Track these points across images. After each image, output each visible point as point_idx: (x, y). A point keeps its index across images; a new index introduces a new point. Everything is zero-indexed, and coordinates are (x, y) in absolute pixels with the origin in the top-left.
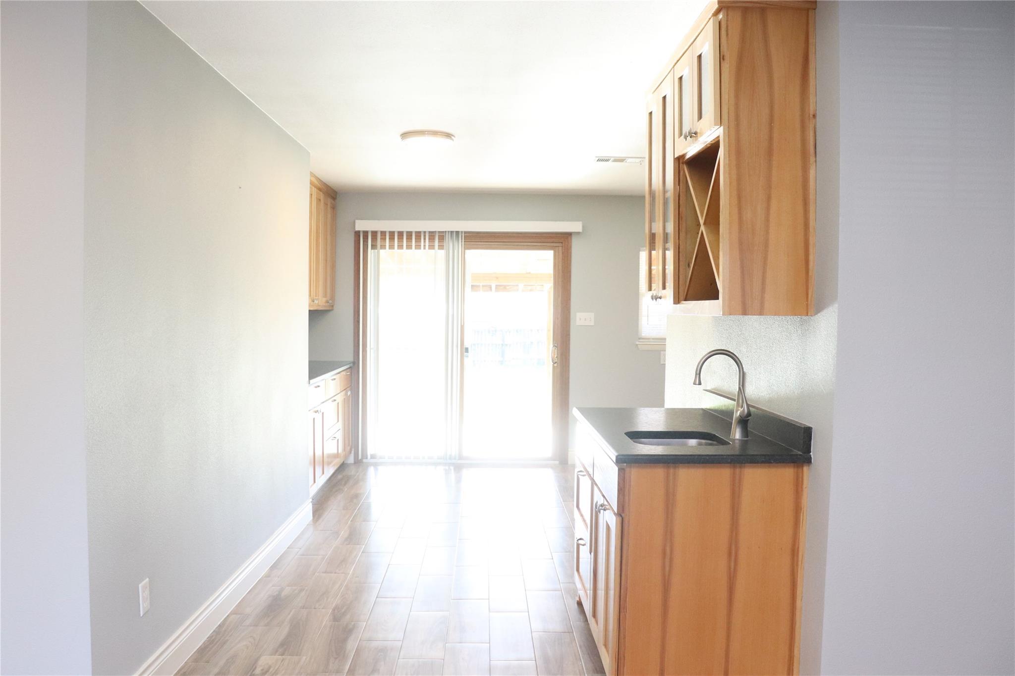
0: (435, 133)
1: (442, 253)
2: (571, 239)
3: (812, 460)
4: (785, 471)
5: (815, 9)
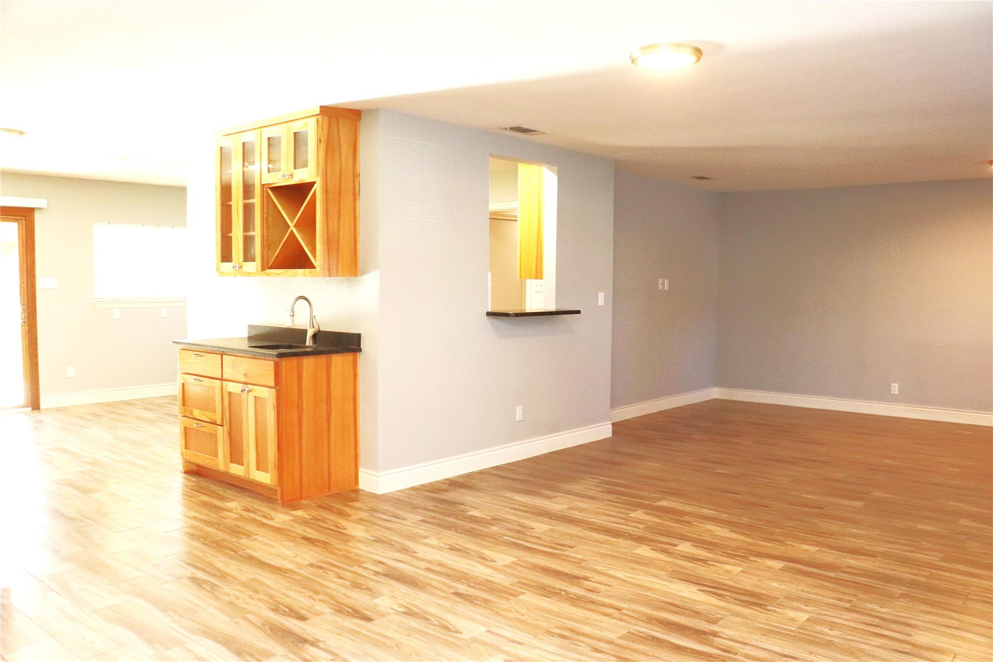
2: (34, 214)
3: (362, 350)
4: (349, 357)
5: (360, 120)
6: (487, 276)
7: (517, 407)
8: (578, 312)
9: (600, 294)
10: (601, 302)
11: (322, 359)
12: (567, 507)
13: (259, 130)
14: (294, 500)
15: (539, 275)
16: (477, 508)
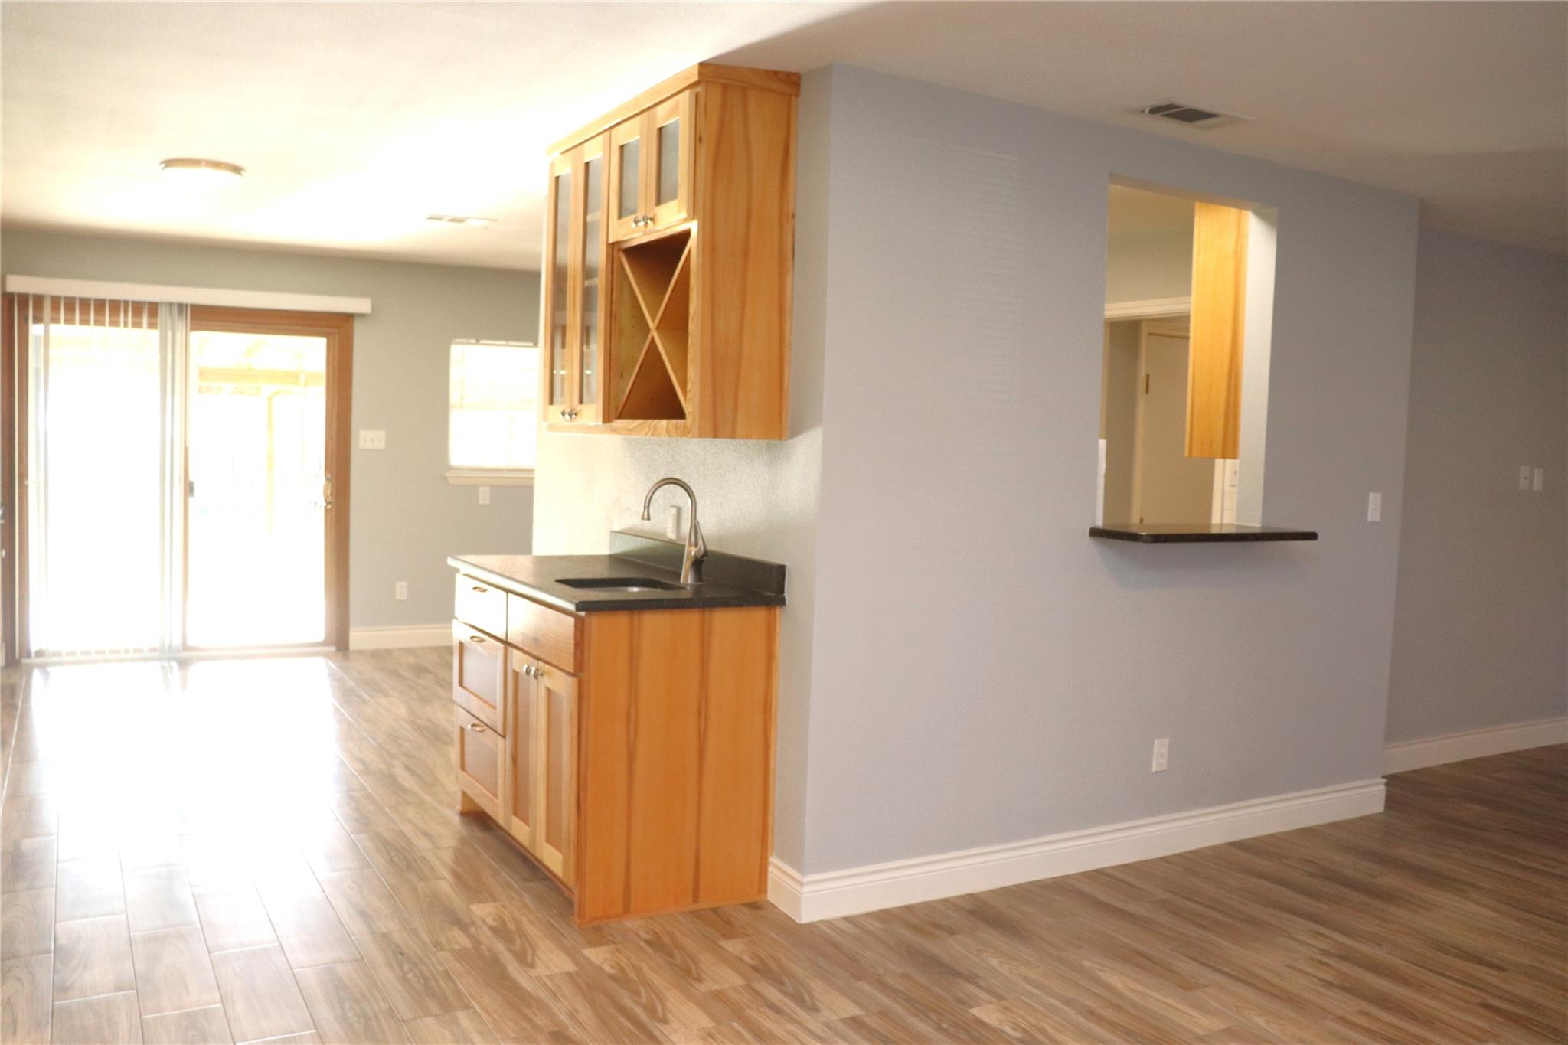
0: (217, 165)
1: (155, 333)
2: (353, 323)
3: (787, 602)
4: (757, 616)
5: (797, 96)
6: (1097, 444)
7: (1156, 741)
8: (1312, 536)
9: (1371, 495)
10: (1373, 514)
11: (691, 619)
12: (1223, 1026)
13: (608, 133)
14: (608, 917)
15: (1230, 449)
16: (1000, 998)
